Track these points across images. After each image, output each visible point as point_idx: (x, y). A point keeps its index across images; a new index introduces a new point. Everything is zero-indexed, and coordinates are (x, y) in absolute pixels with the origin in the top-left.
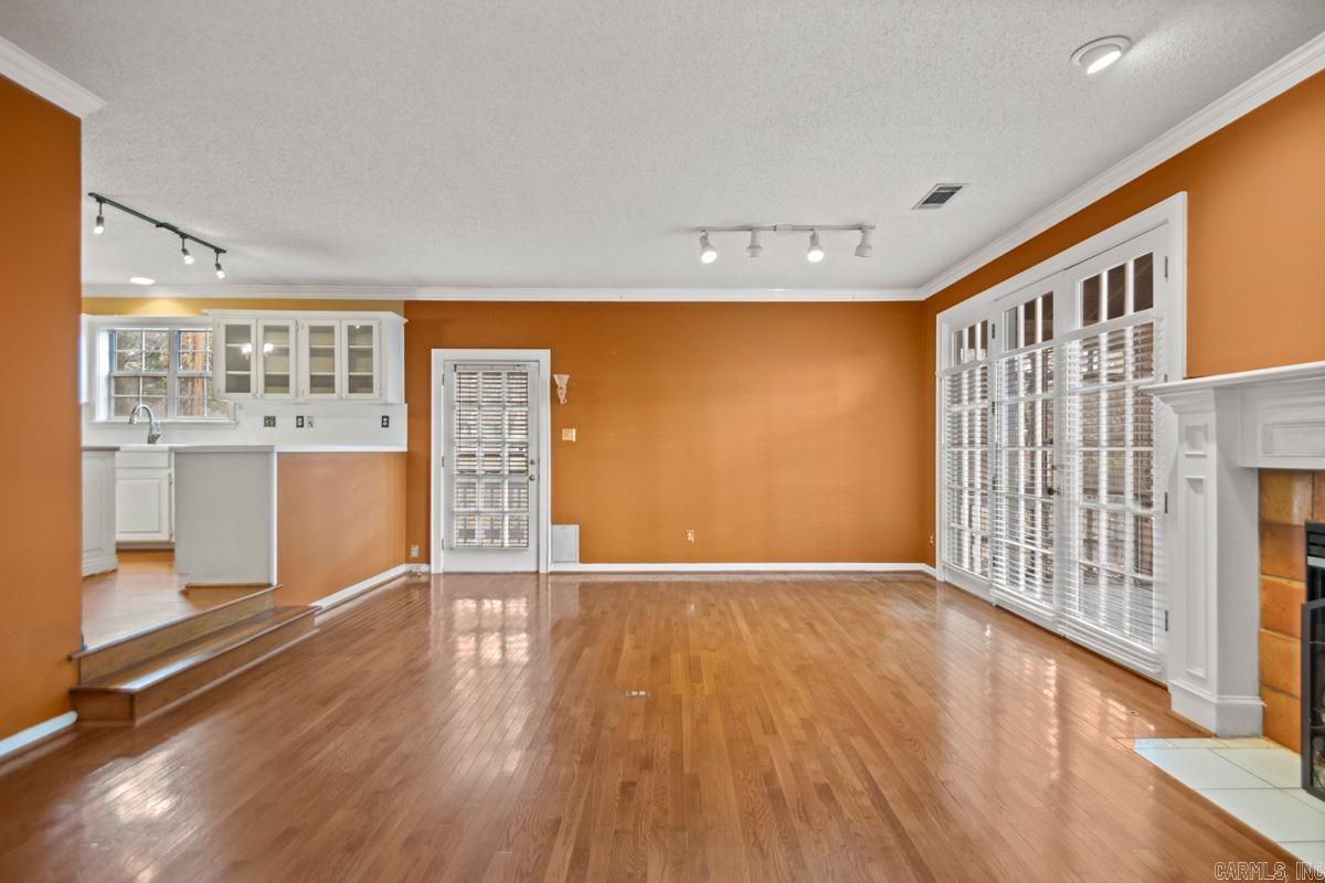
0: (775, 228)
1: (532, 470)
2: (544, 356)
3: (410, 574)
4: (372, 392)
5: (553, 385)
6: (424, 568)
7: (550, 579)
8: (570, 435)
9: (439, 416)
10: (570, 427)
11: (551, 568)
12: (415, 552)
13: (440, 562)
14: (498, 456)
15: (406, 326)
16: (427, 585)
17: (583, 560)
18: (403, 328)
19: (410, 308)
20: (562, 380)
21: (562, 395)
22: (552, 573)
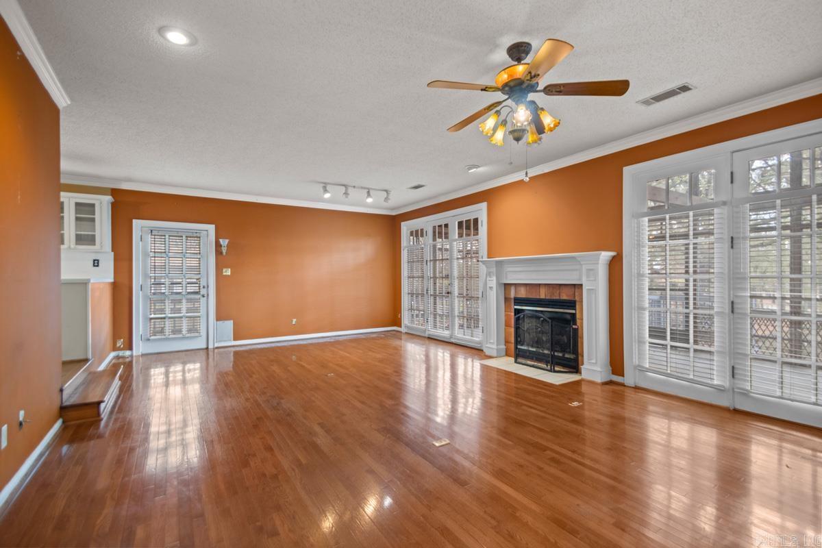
0: (354, 187)
1: (203, 291)
2: (211, 228)
3: (118, 357)
4: (95, 245)
5: (218, 245)
6: (128, 353)
7: (216, 351)
8: (227, 272)
9: (138, 259)
10: (227, 267)
11: (216, 345)
12: (120, 343)
13: (139, 348)
14: (180, 284)
15: (113, 204)
16: (131, 362)
17: (235, 339)
18: (110, 205)
19: (115, 192)
20: (224, 242)
21: (224, 250)
22: (217, 348)
